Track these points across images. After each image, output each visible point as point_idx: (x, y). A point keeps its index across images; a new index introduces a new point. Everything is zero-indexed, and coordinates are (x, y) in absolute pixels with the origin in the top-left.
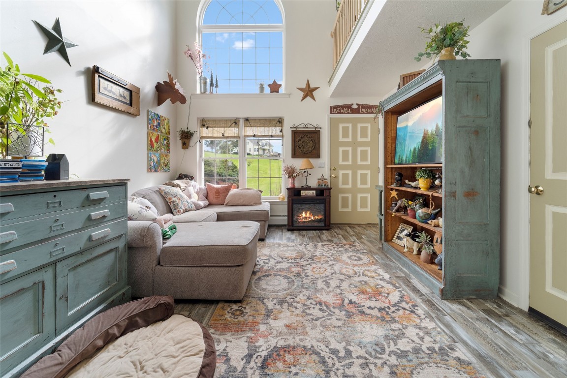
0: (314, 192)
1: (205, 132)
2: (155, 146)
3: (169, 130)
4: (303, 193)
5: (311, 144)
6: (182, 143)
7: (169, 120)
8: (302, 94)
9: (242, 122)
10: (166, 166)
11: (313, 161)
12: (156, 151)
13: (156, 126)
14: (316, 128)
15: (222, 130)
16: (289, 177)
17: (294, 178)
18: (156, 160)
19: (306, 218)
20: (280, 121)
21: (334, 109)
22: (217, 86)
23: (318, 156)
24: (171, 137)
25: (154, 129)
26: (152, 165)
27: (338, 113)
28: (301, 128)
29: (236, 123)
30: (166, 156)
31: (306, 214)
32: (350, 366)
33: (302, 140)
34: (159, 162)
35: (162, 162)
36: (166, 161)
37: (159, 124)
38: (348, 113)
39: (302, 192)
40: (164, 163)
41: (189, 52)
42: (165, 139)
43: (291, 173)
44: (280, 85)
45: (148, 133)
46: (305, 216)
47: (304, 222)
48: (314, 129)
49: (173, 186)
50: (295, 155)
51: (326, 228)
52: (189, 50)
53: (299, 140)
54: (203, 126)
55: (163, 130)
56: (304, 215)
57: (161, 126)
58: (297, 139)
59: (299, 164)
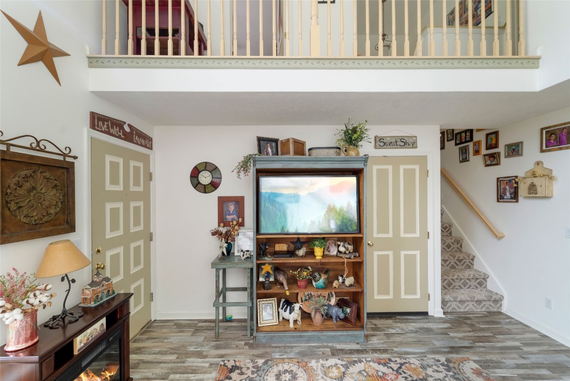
4: (81, 341)
14: (65, 155)
21: (98, 121)
23: (69, 227)
27: (105, 132)
28: (24, 147)
33: (27, 185)
38: (119, 137)
39: (78, 339)
48: (58, 157)
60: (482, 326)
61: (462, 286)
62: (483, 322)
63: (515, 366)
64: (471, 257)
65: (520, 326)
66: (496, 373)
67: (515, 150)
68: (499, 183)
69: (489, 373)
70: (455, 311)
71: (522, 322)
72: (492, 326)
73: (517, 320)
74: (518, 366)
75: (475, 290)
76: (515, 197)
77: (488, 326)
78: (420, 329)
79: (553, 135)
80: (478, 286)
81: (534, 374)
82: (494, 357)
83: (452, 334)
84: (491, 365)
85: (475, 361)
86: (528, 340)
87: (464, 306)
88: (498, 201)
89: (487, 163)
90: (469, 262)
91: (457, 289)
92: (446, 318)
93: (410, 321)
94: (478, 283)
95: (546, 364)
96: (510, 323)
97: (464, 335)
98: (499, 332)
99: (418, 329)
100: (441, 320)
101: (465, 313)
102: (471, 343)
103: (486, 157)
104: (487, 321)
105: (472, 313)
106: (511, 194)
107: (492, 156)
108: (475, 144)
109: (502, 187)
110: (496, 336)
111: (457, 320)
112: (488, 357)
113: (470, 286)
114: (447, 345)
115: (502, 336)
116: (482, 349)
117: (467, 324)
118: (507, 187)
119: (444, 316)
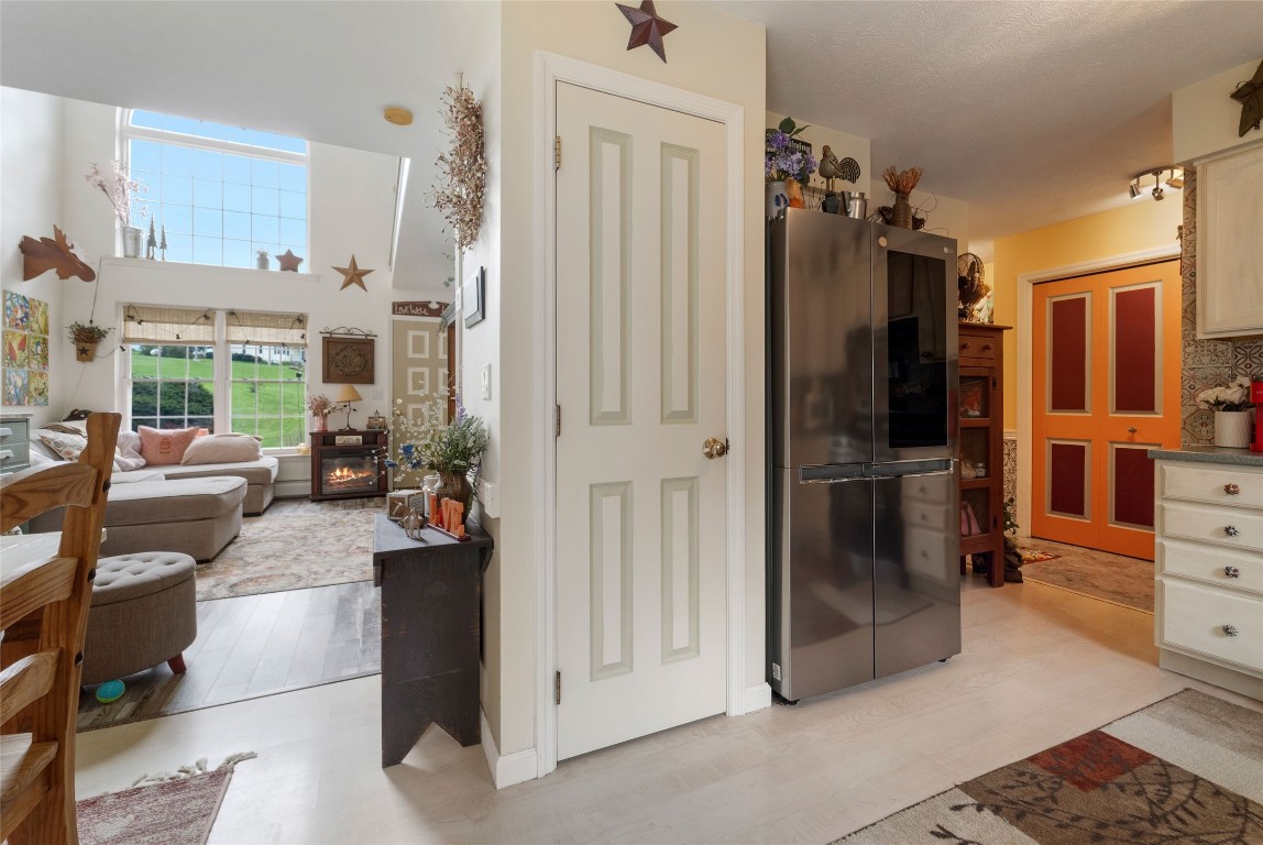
0: (360, 437)
1: (134, 330)
2: (18, 357)
3: (46, 324)
4: (339, 440)
5: (357, 360)
6: (78, 350)
7: (46, 305)
8: (342, 278)
9: (220, 318)
10: (40, 394)
11: (360, 388)
12: (21, 366)
13: (21, 320)
14: (367, 335)
15: (176, 328)
16: (315, 414)
17: (325, 416)
18: (19, 384)
19: (342, 477)
20: (300, 320)
21: (398, 308)
22: (163, 246)
23: (370, 380)
24: (51, 338)
25: (17, 325)
26: (13, 392)
27: (406, 314)
28: (340, 333)
29: (206, 317)
30: (41, 375)
31: (342, 471)
33: (342, 354)
34: (25, 388)
35: (32, 387)
36: (41, 386)
37: (27, 315)
38: (423, 315)
39: (337, 438)
40: (36, 389)
41: (99, 178)
42: (38, 344)
43: (320, 408)
44: (300, 260)
45: (3, 333)
46: (341, 475)
47: (340, 483)
48: (364, 337)
49: (63, 432)
50: (328, 377)
51: (381, 493)
52: (97, 173)
53: (337, 354)
54: (131, 318)
55: (35, 326)
56: (338, 473)
57: (32, 319)
58: (333, 352)
59: (335, 393)
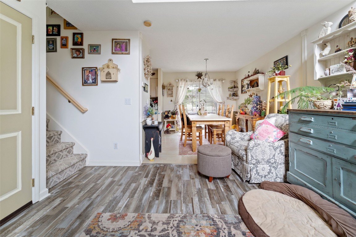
32: (162, 230)
60: (84, 183)
61: (56, 159)
62: (82, 179)
63: (122, 193)
64: (59, 133)
65: (102, 169)
66: (120, 208)
67: (95, 49)
68: (84, 72)
69: (118, 211)
70: (57, 183)
71: (100, 165)
72: (89, 178)
73: (98, 166)
74: (124, 192)
75: (67, 158)
76: (95, 82)
77: (87, 180)
78: (33, 226)
79: (118, 45)
80: (68, 154)
81: (132, 190)
82: (110, 198)
83: (69, 205)
84: (113, 204)
85: (104, 211)
86: (112, 174)
87: (63, 175)
88: (83, 85)
89: (74, 56)
90: (58, 137)
91: (53, 163)
92: (52, 194)
93: (11, 228)
94: (67, 152)
95: (130, 180)
96: (96, 170)
97: (78, 197)
98: (96, 179)
99: (31, 229)
100: (49, 200)
101: (65, 180)
102: (88, 200)
103: (73, 51)
104: (84, 177)
105: (69, 177)
106: (92, 80)
107: (78, 50)
108: (62, 39)
109: (86, 75)
110: (97, 183)
111: (63, 190)
112: (107, 200)
113: (62, 156)
114: (74, 219)
115: (100, 181)
116: (99, 199)
117: (73, 188)
118: (90, 75)
119: (50, 194)
